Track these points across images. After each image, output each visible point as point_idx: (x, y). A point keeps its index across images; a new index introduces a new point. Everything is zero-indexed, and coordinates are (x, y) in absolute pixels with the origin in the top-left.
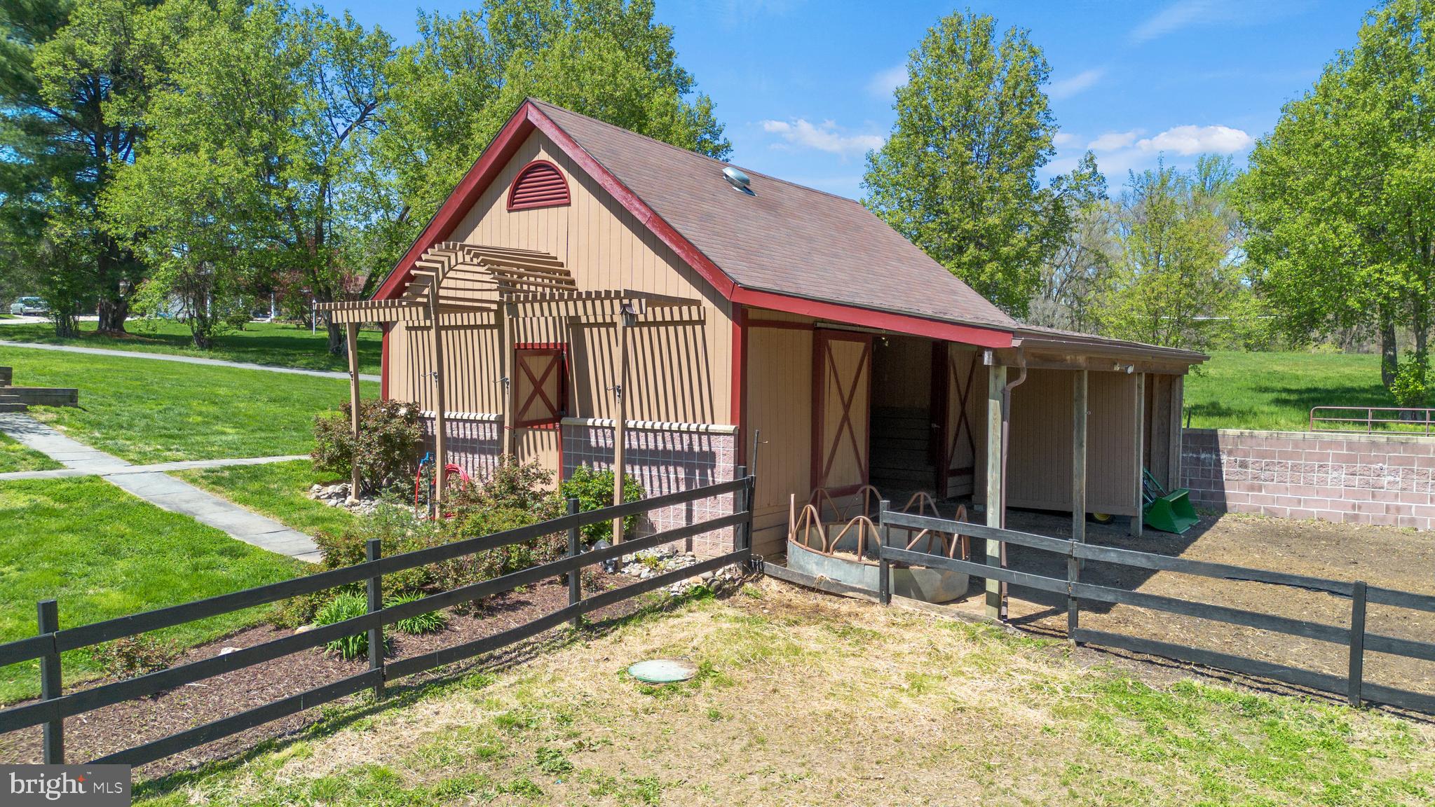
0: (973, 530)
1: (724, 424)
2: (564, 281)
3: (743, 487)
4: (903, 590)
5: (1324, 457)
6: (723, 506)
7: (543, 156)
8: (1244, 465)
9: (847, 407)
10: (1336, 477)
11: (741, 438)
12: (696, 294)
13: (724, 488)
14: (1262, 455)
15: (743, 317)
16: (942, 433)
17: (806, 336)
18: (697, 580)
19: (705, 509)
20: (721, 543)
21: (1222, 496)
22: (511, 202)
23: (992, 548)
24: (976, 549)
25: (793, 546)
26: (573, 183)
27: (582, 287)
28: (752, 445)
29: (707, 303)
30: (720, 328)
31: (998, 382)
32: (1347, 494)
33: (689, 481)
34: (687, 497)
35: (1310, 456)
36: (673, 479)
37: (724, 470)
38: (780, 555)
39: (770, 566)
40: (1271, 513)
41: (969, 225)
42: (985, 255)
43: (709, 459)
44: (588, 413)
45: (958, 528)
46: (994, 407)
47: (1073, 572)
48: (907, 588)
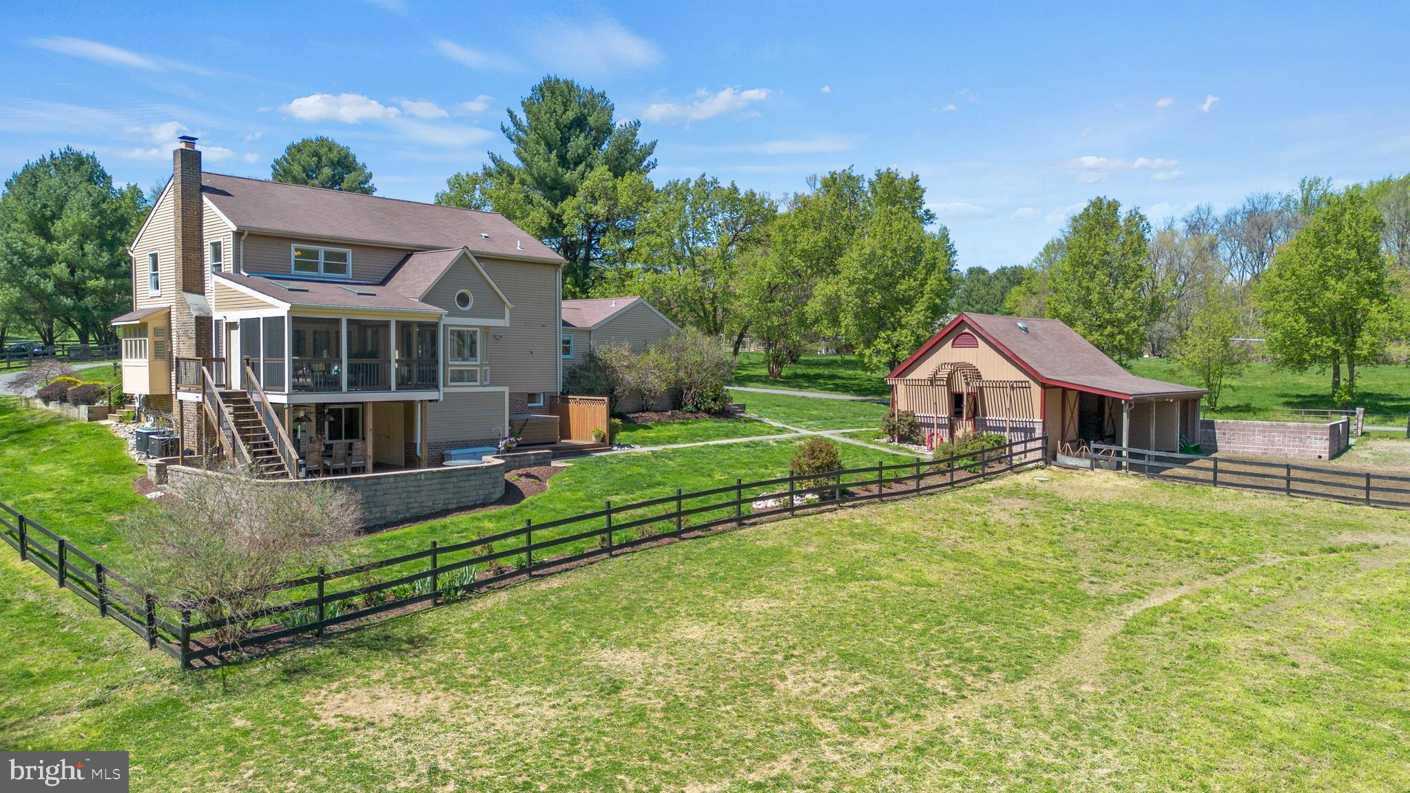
0: (1118, 448)
1: (1038, 419)
2: (979, 377)
3: (1045, 438)
4: (1097, 467)
5: (1254, 431)
6: (1039, 444)
7: (967, 330)
8: (1224, 434)
9: (1072, 412)
10: (1258, 438)
11: (1044, 423)
12: (1028, 379)
13: (1039, 439)
14: (1231, 430)
15: (1046, 386)
16: (1103, 421)
17: (1060, 390)
18: (1034, 464)
19: (1030, 445)
20: (1038, 455)
21: (1216, 446)
22: (953, 344)
23: (1124, 453)
24: (1119, 454)
25: (1059, 456)
26: (979, 340)
27: (984, 378)
28: (1047, 425)
29: (1031, 382)
30: (1036, 390)
31: (1126, 408)
32: (1264, 445)
33: (1025, 437)
34: (1025, 442)
35: (1249, 430)
36: (1020, 436)
37: (1038, 433)
38: (1055, 458)
39: (1053, 462)
40: (1234, 452)
41: (1107, 316)
42: (1116, 331)
43: (1033, 430)
44: (984, 414)
45: (1114, 448)
46: (1125, 415)
47: (1146, 458)
48: (1099, 466)
